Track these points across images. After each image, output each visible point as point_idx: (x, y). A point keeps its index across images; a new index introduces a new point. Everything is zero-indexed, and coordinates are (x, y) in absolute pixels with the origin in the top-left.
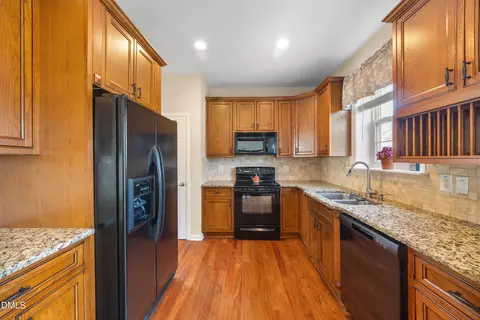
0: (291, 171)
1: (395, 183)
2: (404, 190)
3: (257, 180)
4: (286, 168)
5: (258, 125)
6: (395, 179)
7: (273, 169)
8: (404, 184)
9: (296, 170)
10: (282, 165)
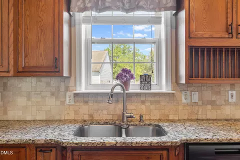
1: (143, 102)
2: (152, 107)
6: (143, 99)
8: (152, 103)
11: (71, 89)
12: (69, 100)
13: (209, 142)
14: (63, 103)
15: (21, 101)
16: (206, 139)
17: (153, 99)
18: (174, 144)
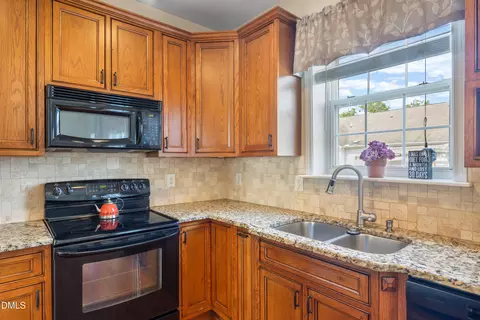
0: (178, 185)
1: (403, 199)
2: (423, 210)
3: (111, 213)
4: (170, 179)
5: (114, 78)
6: (403, 193)
7: (147, 182)
8: (420, 202)
9: (188, 181)
10: (162, 172)
11: (300, 171)
12: (298, 186)
13: (458, 287)
14: (292, 188)
15: (256, 183)
16: (450, 281)
17: (423, 195)
18: (372, 268)
